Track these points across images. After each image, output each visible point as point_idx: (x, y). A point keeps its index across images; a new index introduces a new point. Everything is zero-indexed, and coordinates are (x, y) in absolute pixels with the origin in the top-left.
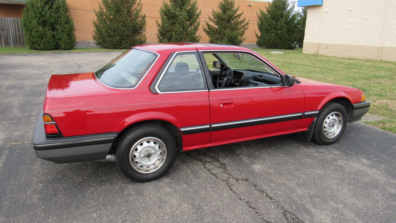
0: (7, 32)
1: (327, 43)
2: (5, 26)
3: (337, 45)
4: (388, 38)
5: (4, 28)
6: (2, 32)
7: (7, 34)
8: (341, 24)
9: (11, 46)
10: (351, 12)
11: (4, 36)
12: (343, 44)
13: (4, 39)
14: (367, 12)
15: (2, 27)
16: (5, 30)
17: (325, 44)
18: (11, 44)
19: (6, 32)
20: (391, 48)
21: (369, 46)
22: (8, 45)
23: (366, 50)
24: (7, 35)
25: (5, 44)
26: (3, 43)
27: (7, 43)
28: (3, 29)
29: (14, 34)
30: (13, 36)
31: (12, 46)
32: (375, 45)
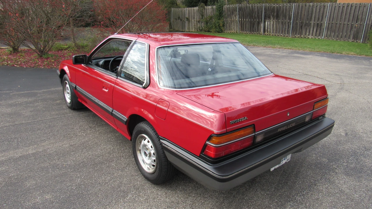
0: (361, 23)
2: (361, 14)
5: (360, 17)
6: (355, 23)
7: (360, 25)
9: (359, 42)
11: (355, 28)
13: (354, 32)
15: (358, 16)
16: (360, 20)
18: (360, 38)
19: (359, 22)
22: (357, 39)
24: (360, 27)
25: (354, 38)
26: (352, 37)
27: (356, 37)
28: (358, 19)
29: (369, 25)
30: (367, 28)
31: (361, 41)
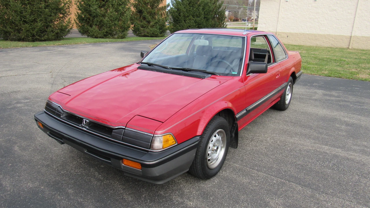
1: (288, 32)
3: (299, 34)
4: (359, 28)
8: (305, 13)
10: (316, 2)
12: (308, 33)
14: (336, 3)
17: (285, 33)
20: (362, 37)
21: (338, 36)
23: (334, 38)
32: (345, 35)
